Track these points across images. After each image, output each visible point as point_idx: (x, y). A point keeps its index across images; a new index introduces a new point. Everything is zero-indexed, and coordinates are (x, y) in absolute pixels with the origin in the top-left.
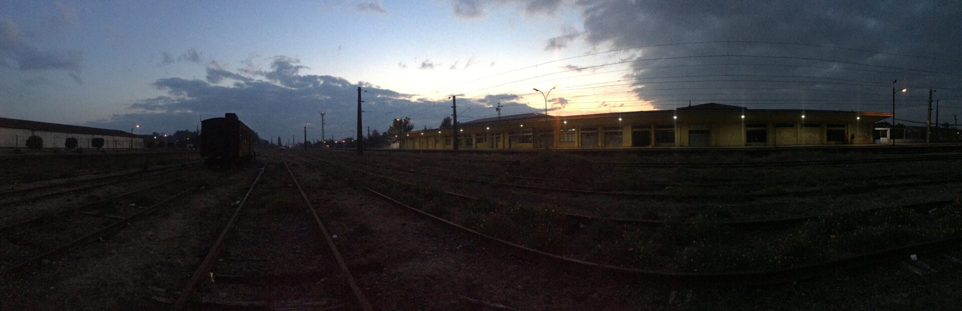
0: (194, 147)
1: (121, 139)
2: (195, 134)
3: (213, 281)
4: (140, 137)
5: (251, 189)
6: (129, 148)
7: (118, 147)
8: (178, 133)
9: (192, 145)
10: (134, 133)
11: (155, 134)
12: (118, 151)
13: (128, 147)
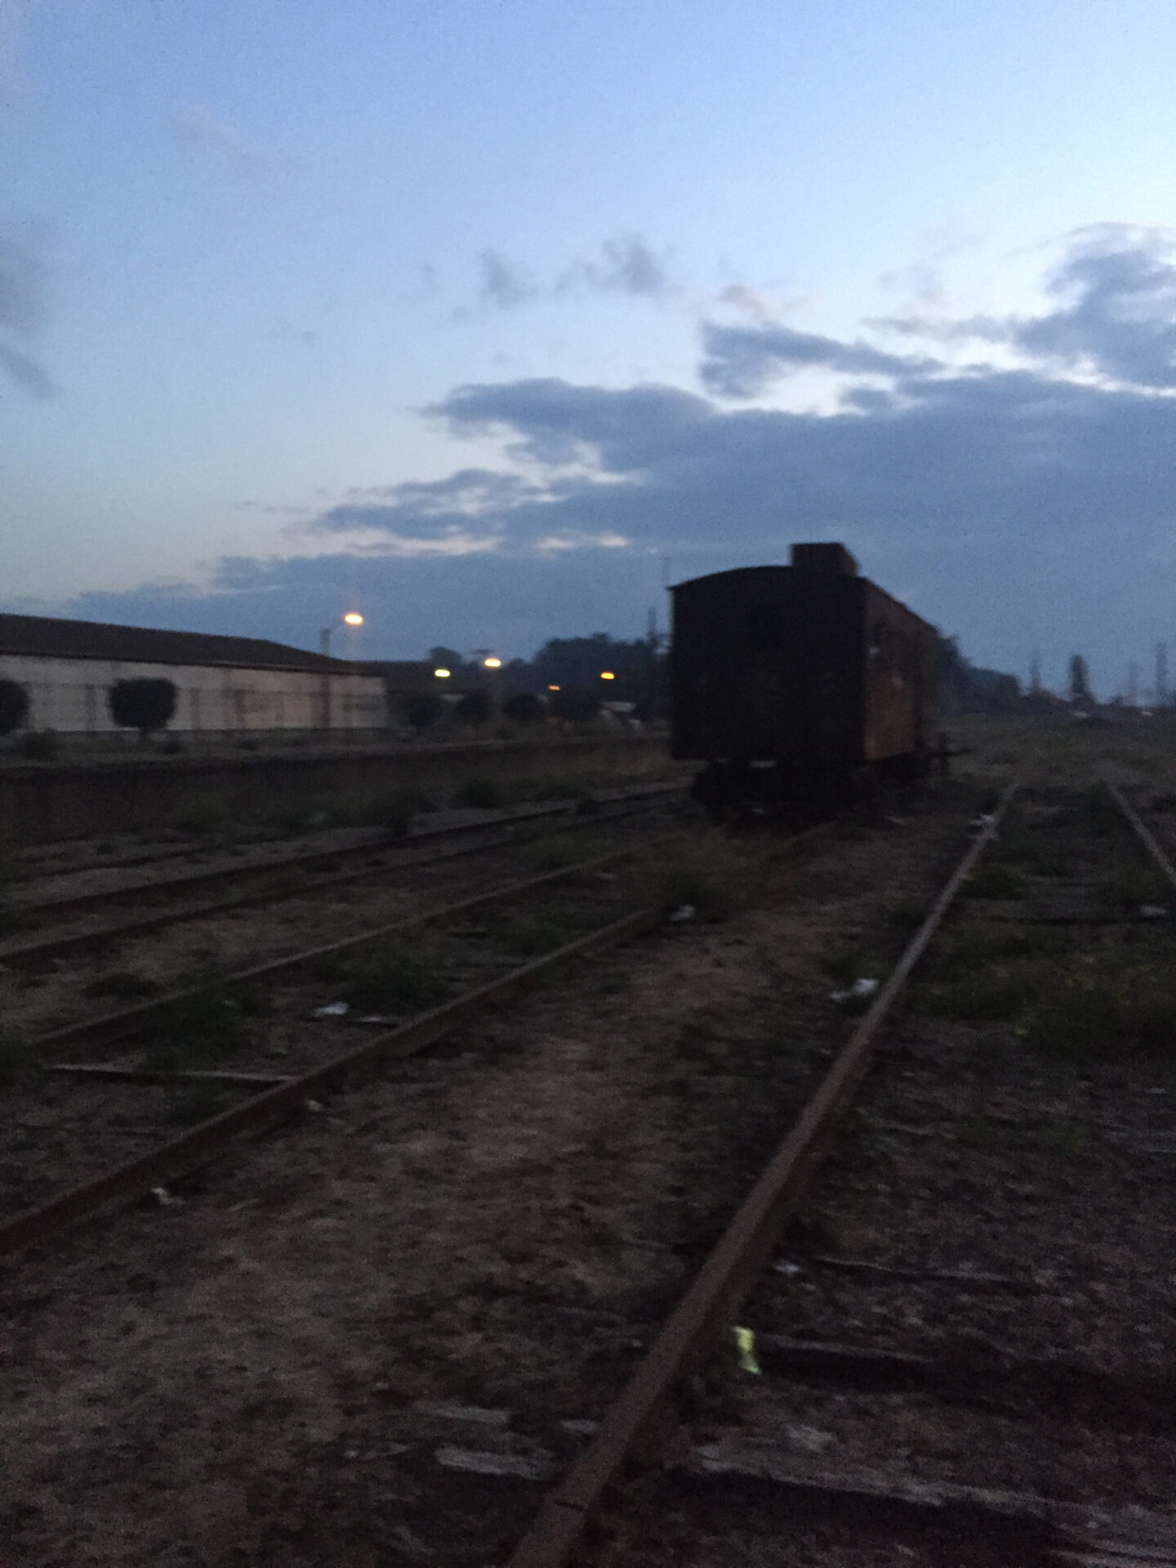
0: (636, 714)
1: (269, 681)
2: (644, 648)
3: (754, 1369)
4: (369, 670)
5: (932, 922)
6: (315, 730)
7: (256, 721)
8: (556, 647)
9: (626, 707)
10: (336, 653)
11: (443, 657)
12: (250, 746)
13: (307, 723)
